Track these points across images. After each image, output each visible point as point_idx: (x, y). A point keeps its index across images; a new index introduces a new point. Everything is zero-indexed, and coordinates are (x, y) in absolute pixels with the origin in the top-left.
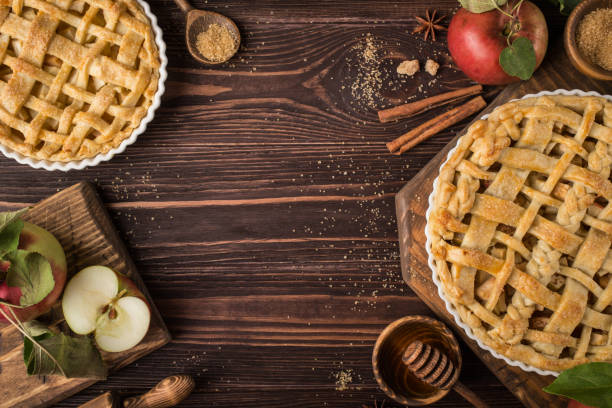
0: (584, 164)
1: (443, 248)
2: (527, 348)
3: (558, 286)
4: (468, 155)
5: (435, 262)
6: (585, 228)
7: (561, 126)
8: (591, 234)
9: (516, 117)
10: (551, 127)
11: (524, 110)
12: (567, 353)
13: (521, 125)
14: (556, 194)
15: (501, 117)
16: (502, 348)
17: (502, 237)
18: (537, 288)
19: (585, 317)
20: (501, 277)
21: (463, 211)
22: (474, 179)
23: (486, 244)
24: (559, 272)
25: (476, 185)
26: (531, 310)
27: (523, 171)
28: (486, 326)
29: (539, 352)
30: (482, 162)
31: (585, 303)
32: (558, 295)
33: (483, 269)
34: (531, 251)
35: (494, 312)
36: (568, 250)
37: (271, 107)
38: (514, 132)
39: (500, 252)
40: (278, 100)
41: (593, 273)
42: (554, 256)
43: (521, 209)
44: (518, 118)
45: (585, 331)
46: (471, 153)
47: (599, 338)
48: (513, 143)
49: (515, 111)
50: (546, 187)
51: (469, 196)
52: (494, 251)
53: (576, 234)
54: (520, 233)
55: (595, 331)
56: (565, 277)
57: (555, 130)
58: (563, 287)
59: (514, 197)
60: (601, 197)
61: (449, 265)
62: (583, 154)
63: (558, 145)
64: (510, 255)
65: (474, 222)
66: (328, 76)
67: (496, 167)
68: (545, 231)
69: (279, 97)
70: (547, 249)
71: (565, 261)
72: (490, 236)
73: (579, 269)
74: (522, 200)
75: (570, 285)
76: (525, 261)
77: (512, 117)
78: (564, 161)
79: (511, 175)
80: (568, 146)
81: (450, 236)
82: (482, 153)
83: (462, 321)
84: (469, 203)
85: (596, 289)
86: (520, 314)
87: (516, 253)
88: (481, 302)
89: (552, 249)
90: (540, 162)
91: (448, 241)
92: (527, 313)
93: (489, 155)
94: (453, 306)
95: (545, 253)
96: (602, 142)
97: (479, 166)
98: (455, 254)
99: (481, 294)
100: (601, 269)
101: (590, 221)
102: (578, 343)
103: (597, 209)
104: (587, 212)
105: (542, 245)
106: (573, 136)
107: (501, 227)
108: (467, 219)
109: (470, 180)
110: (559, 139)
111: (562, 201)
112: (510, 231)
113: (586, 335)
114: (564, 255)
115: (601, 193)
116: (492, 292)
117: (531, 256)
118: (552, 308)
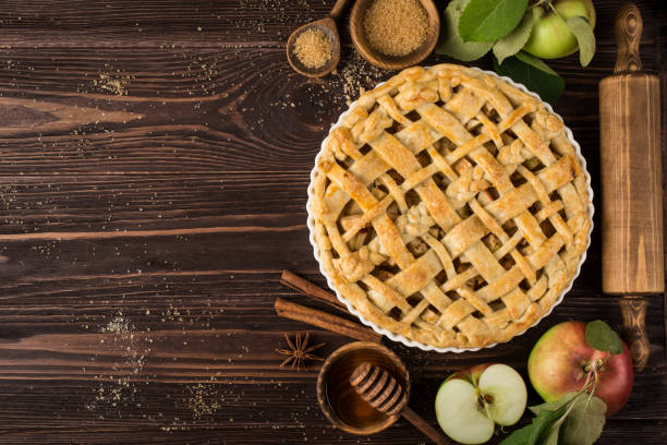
0: (496, 153)
1: (329, 162)
2: (360, 290)
3: (419, 251)
4: (393, 95)
5: (317, 174)
6: (467, 211)
7: (490, 109)
8: (469, 220)
9: (453, 80)
10: (481, 105)
11: (463, 77)
12: (396, 314)
13: (455, 90)
14: (457, 168)
15: (441, 74)
16: (340, 279)
17: (388, 182)
18: (395, 239)
19: (426, 288)
20: (368, 214)
21: (363, 140)
22: (389, 117)
23: (371, 178)
24: (424, 238)
25: (389, 124)
26: (382, 259)
27: (437, 132)
28: (335, 255)
29: (371, 300)
30: (403, 105)
31: (433, 276)
32: (413, 258)
33: (355, 199)
34: (409, 208)
35: (348, 244)
36: (442, 222)
38: (446, 94)
39: (381, 193)
41: (455, 254)
42: (427, 222)
43: (419, 165)
44: (455, 82)
45: (421, 303)
46: (398, 93)
47: (431, 314)
48: (440, 104)
49: (455, 74)
50: (453, 157)
51: (375, 128)
52: (376, 190)
53: (457, 211)
54: (407, 186)
55: (431, 307)
56: (429, 247)
57: (484, 109)
58: (422, 254)
59: (418, 151)
60: (494, 188)
61: (328, 182)
62: (498, 142)
63: (481, 125)
64: (388, 201)
65: (369, 155)
67: (413, 116)
68: (430, 198)
70: (423, 212)
71: (436, 232)
72: (378, 174)
73: (445, 246)
74: (424, 159)
75: (428, 256)
76: (399, 213)
77: (450, 79)
78: (478, 141)
79: (424, 129)
80: (490, 131)
81: (342, 157)
82: (406, 98)
83: (315, 238)
84: (373, 134)
85: (450, 271)
86: (369, 257)
87: (394, 203)
88: (342, 231)
89: (429, 215)
90: (458, 135)
91: (337, 160)
92: (377, 260)
93: (410, 100)
94: (314, 223)
95: (420, 215)
96: (521, 141)
97: (398, 107)
98: (337, 176)
99: (344, 223)
100: (462, 254)
101: (474, 206)
102: (410, 310)
103: (485, 197)
104: (477, 197)
105: (422, 208)
106: (497, 122)
107: (392, 172)
108: (366, 149)
109: (385, 115)
110: (482, 118)
111: (459, 175)
112: (399, 180)
113: (421, 307)
114: (436, 226)
115: (496, 184)
116: (353, 226)
117: (406, 213)
118: (400, 266)
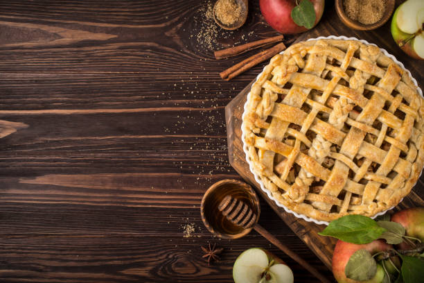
0: (347, 84)
1: (252, 138)
2: (307, 206)
3: (330, 165)
4: (270, 78)
5: (247, 149)
6: (347, 127)
7: (331, 59)
8: (351, 131)
9: (302, 53)
10: (325, 60)
11: (307, 48)
12: (335, 209)
13: (305, 58)
14: (329, 104)
15: (292, 52)
16: (291, 205)
17: (292, 132)
18: (314, 165)
19: (346, 185)
20: (291, 158)
21: (266, 114)
22: (274, 93)
23: (281, 136)
24: (330, 156)
25: (275, 97)
26: (311, 180)
27: (307, 88)
28: (281, 191)
29: (316, 208)
30: (279, 82)
31: (347, 176)
32: (329, 171)
33: (279, 152)
34: (312, 142)
35: (286, 181)
36: (336, 141)
37: (143, 48)
38: (301, 63)
39: (291, 142)
40: (149, 44)
41: (352, 157)
42: (326, 145)
43: (306, 113)
44: (303, 53)
45: (347, 195)
46: (273, 76)
47: (356, 200)
48: (300, 70)
49: (301, 48)
50: (322, 99)
51: (270, 104)
52: (287, 141)
53: (341, 130)
54: (304, 129)
55: (354, 195)
56: (334, 160)
57: (328, 62)
58: (333, 166)
59: (301, 105)
60: (357, 106)
61: (257, 150)
62: (346, 77)
63: (330, 72)
64: (297, 143)
65: (273, 121)
66: (182, 28)
67: (288, 86)
68: (321, 129)
69: (149, 42)
70: (322, 140)
71: (334, 149)
72: (284, 131)
73: (344, 154)
74: (306, 108)
75: (337, 165)
76: (308, 148)
77: (299, 53)
78: (333, 82)
79: (298, 91)
80: (337, 73)
81: (258, 131)
82: (279, 76)
83: (265, 187)
84: (270, 108)
85: (354, 167)
86: (303, 183)
87: (302, 143)
88: (279, 175)
89: (326, 140)
90: (318, 83)
91: (256, 134)
92: (308, 182)
93: (283, 77)
94: (259, 178)
95: (321, 143)
96: (359, 70)
97: (277, 85)
98: (260, 142)
99: (278, 169)
100: (357, 155)
101: (351, 122)
102: (342, 203)
103: (354, 114)
104: (349, 116)
105: (319, 138)
106: (339, 66)
107: (291, 125)
108: (269, 119)
109: (271, 93)
110: (330, 68)
111: (332, 108)
112: (298, 128)
113: (348, 198)
114: (334, 145)
115: (357, 103)
116: (285, 168)
117: (311, 145)
118: (324, 179)
